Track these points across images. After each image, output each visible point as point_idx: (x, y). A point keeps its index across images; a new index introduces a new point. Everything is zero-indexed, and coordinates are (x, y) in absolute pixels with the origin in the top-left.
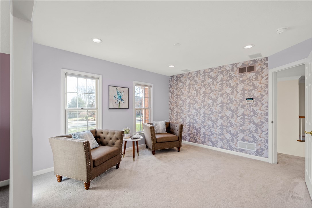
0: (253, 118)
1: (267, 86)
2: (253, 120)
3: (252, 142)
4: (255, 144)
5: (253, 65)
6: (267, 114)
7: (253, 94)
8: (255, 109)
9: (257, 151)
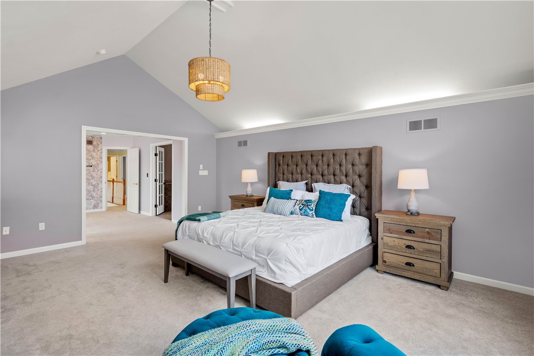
0: (92, 181)
1: (101, 158)
2: (92, 183)
3: (90, 200)
4: (93, 201)
5: (92, 140)
6: (101, 177)
7: (92, 163)
8: (93, 174)
9: (94, 205)
